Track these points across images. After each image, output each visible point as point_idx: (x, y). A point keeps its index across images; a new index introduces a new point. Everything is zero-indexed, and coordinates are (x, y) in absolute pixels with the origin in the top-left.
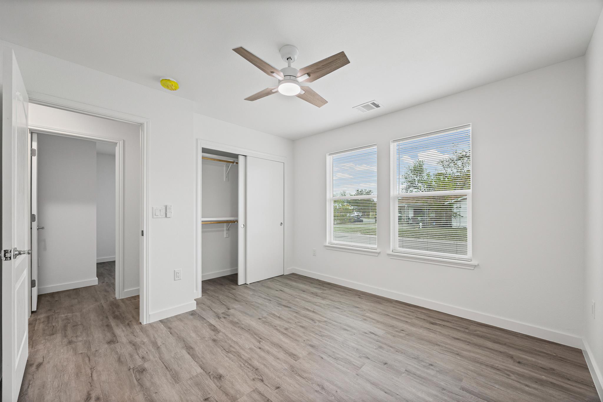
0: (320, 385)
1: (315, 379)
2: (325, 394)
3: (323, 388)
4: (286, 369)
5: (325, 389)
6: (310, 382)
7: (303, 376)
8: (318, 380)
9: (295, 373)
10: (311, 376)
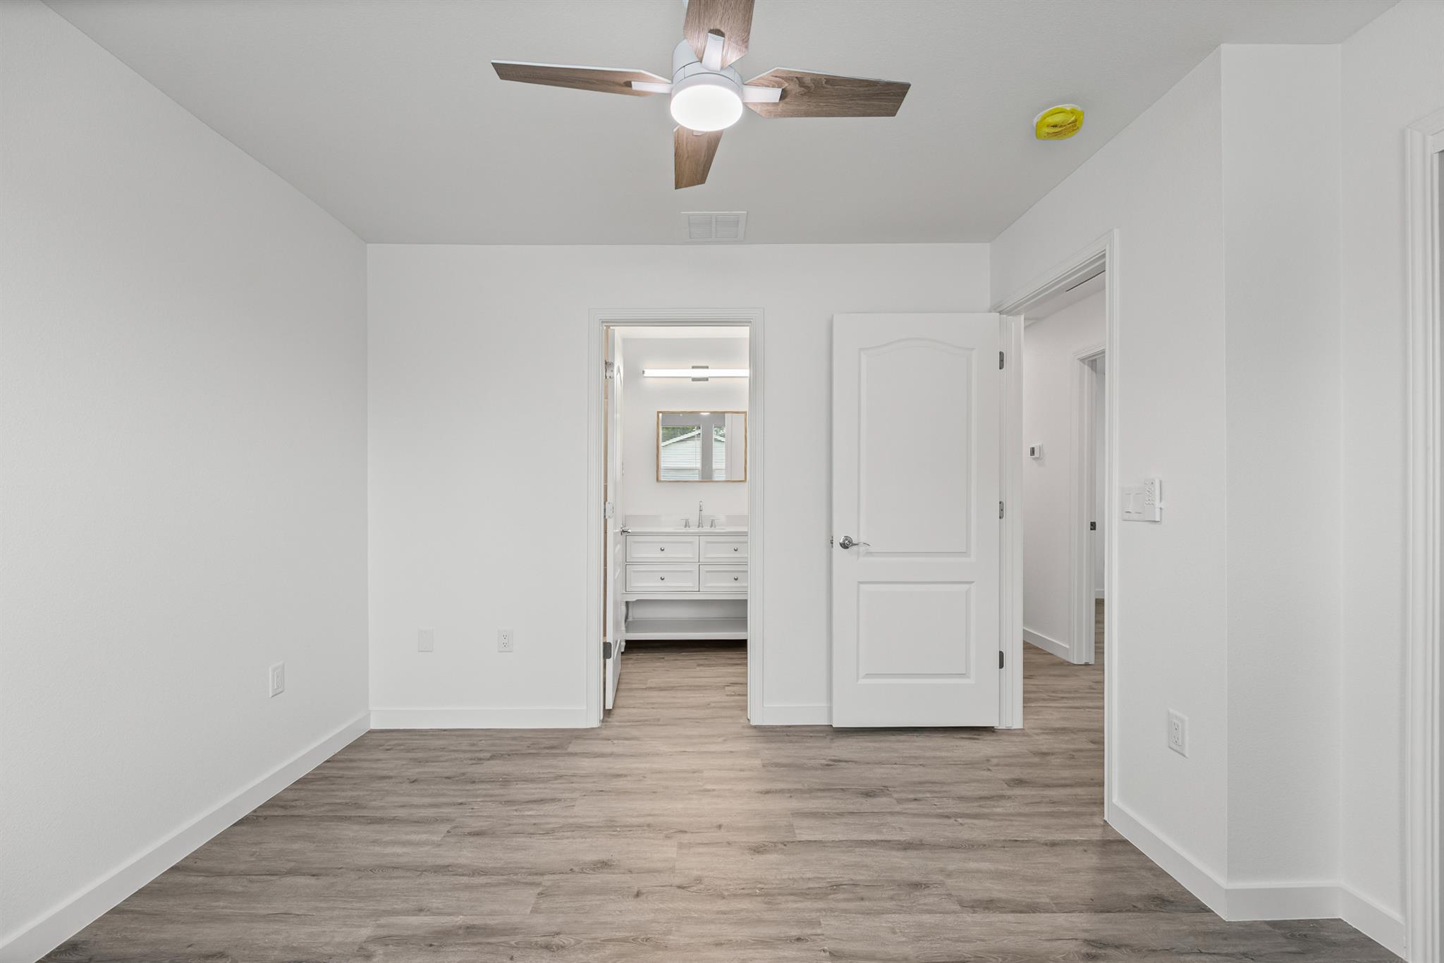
0: (558, 949)
1: (581, 956)
2: (536, 939)
3: (547, 947)
4: (669, 932)
5: (541, 947)
6: (585, 941)
7: (614, 945)
8: (573, 957)
9: (639, 940)
10: (596, 955)
